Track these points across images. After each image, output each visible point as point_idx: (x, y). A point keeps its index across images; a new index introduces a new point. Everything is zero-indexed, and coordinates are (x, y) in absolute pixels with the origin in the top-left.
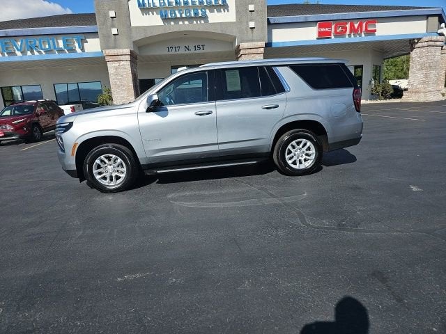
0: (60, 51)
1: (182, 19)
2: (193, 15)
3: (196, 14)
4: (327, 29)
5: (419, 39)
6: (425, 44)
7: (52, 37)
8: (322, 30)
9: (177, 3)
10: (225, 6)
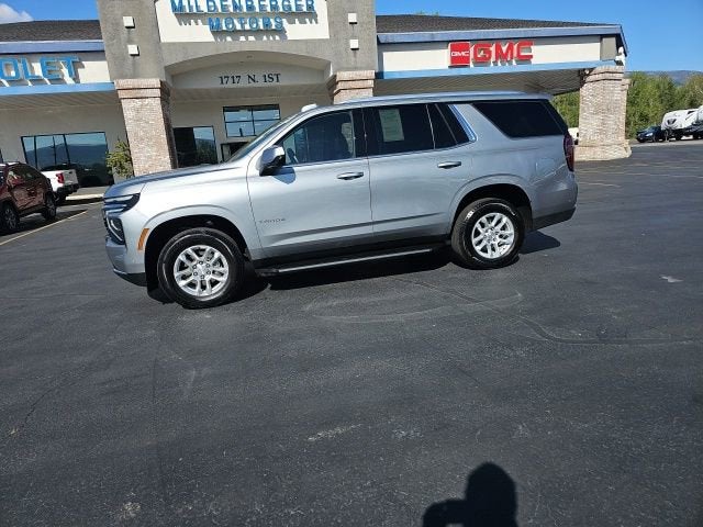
0: (37, 81)
1: (244, 32)
2: (262, 28)
3: (267, 25)
4: (463, 53)
5: (591, 70)
6: (600, 77)
7: (21, 58)
8: (457, 54)
9: (235, 7)
10: (310, 14)
